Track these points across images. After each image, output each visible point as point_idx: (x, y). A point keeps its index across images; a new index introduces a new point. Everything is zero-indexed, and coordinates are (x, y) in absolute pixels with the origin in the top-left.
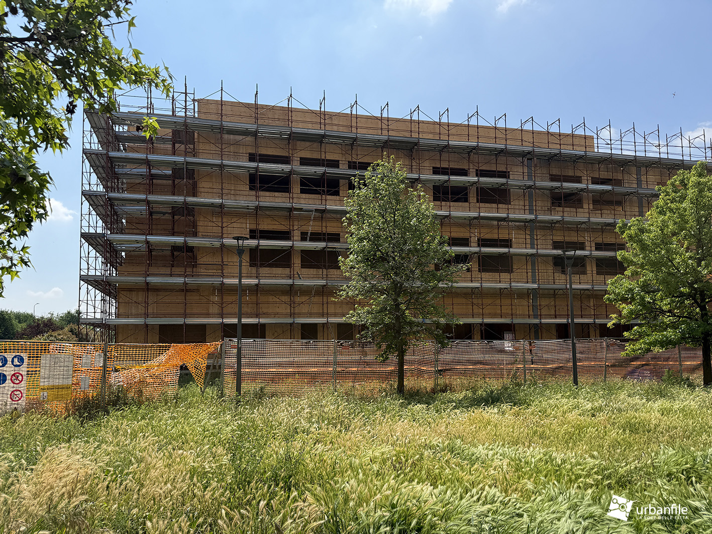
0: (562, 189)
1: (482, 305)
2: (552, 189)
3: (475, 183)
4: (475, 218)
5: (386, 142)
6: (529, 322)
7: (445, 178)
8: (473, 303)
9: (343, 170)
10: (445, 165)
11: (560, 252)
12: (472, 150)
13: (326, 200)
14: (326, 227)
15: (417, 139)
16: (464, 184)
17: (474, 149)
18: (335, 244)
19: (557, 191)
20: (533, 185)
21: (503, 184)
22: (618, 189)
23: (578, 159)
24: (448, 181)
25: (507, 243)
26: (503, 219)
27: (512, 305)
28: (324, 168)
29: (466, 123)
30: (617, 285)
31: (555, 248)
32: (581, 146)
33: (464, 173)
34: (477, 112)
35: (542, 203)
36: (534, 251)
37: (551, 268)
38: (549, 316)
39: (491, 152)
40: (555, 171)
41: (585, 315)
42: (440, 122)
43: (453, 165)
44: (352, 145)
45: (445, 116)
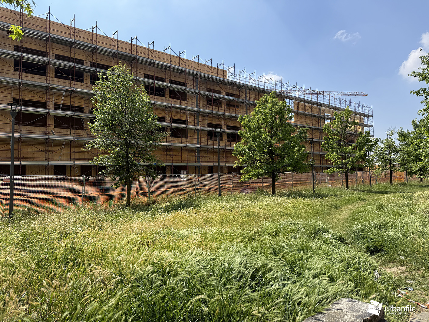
0: (212, 96)
1: (172, 155)
2: (207, 96)
3: (169, 87)
4: (169, 107)
5: (116, 54)
6: (195, 165)
7: (152, 81)
8: (167, 154)
9: (86, 66)
10: (152, 74)
11: (211, 129)
12: (167, 68)
13: (74, 85)
14: (74, 102)
15: (135, 56)
16: (163, 87)
17: (168, 68)
18: (80, 114)
19: (210, 97)
20: (198, 93)
21: (184, 90)
22: (237, 100)
23: (220, 82)
24: (153, 83)
25: (185, 122)
26: (184, 109)
27: (187, 156)
28: (73, 64)
29: (164, 52)
30: (238, 147)
31: (208, 126)
32: (221, 75)
33: (162, 80)
34: (170, 47)
35: (203, 103)
36: (198, 128)
37: (206, 137)
38: (205, 162)
39: (177, 71)
40: (209, 87)
41: (222, 161)
42: (149, 48)
43: (157, 75)
44: (93, 52)
45: (152, 45)
